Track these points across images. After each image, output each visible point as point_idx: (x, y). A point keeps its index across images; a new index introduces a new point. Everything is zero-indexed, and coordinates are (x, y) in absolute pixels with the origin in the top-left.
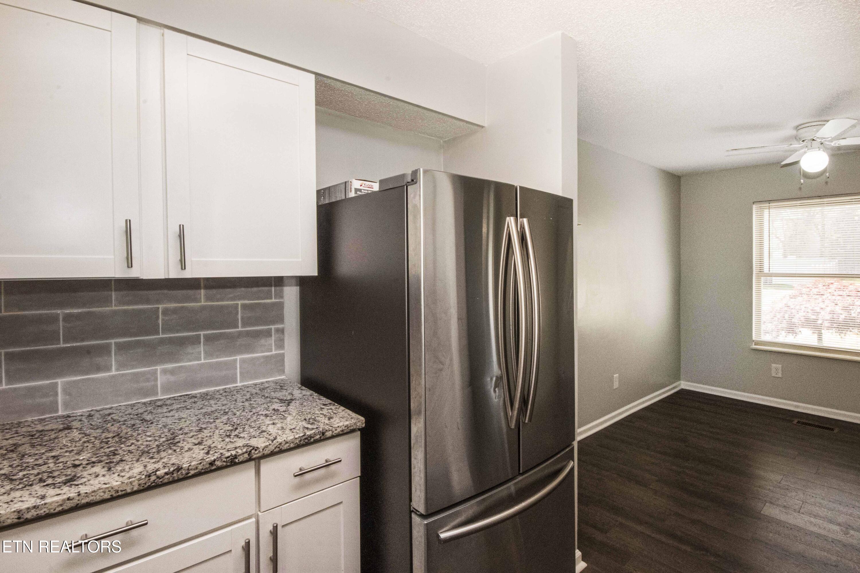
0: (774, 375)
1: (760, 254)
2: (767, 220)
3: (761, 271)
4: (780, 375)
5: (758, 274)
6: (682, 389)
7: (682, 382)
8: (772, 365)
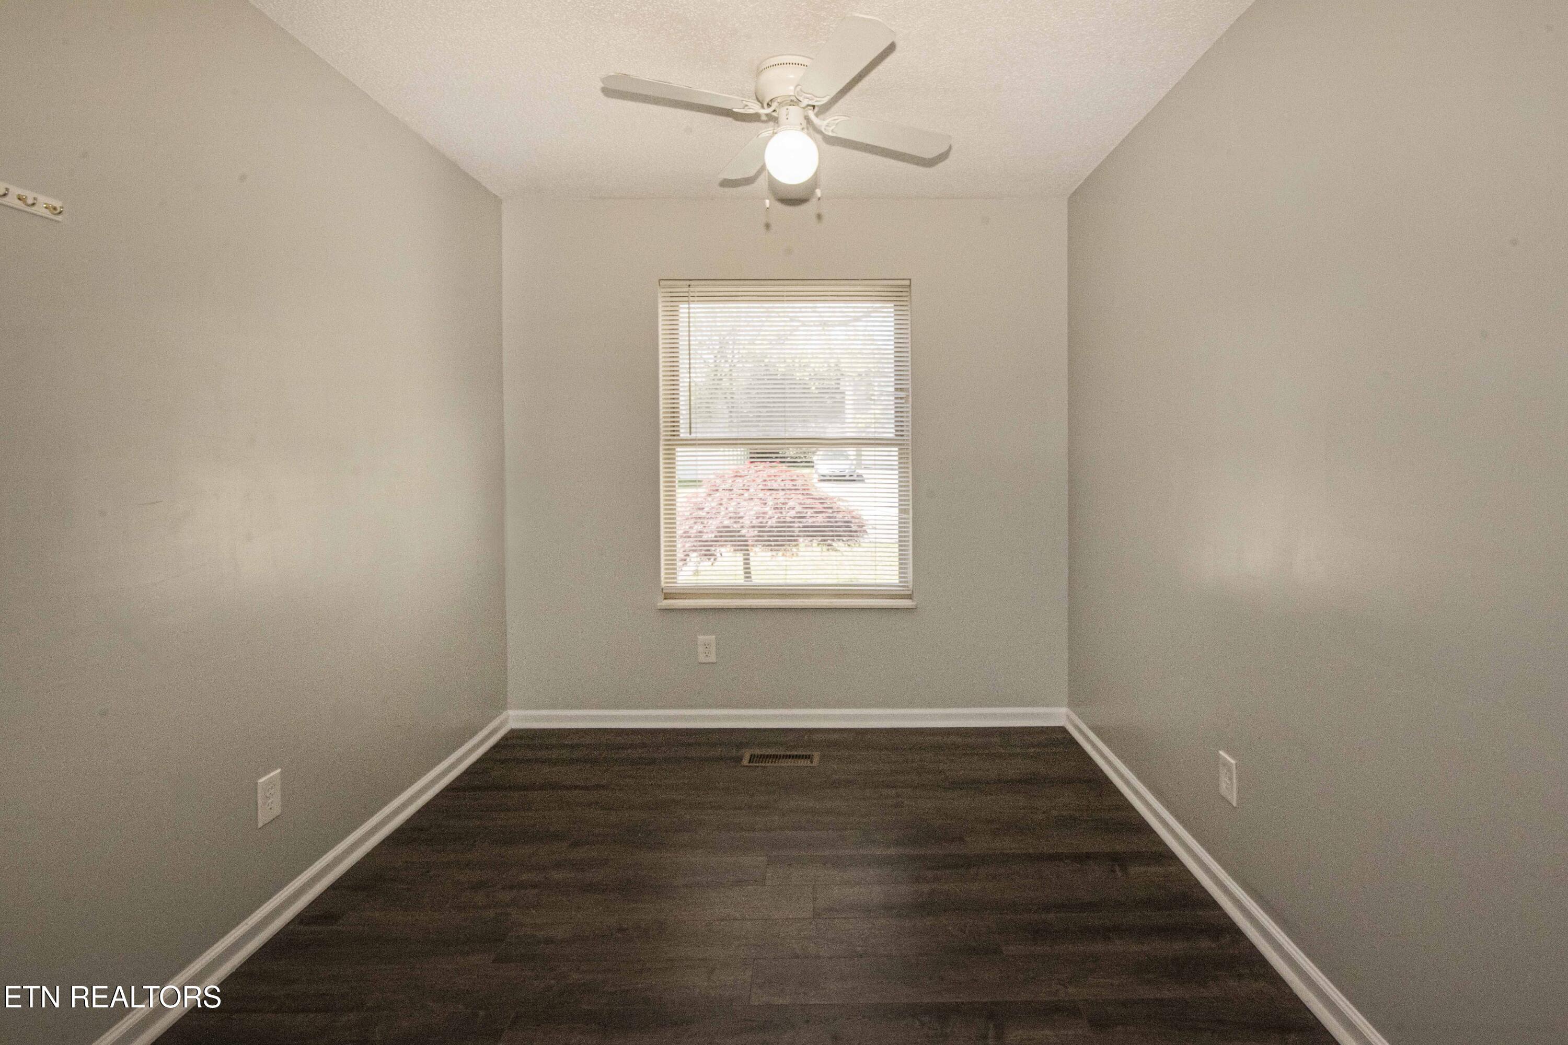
0: (702, 658)
1: (673, 401)
2: (685, 331)
3: (674, 432)
4: (713, 658)
5: (670, 440)
6: (512, 731)
7: (511, 712)
8: (698, 637)
